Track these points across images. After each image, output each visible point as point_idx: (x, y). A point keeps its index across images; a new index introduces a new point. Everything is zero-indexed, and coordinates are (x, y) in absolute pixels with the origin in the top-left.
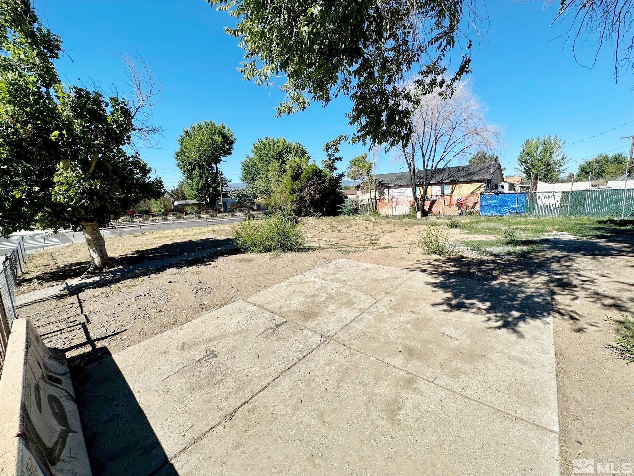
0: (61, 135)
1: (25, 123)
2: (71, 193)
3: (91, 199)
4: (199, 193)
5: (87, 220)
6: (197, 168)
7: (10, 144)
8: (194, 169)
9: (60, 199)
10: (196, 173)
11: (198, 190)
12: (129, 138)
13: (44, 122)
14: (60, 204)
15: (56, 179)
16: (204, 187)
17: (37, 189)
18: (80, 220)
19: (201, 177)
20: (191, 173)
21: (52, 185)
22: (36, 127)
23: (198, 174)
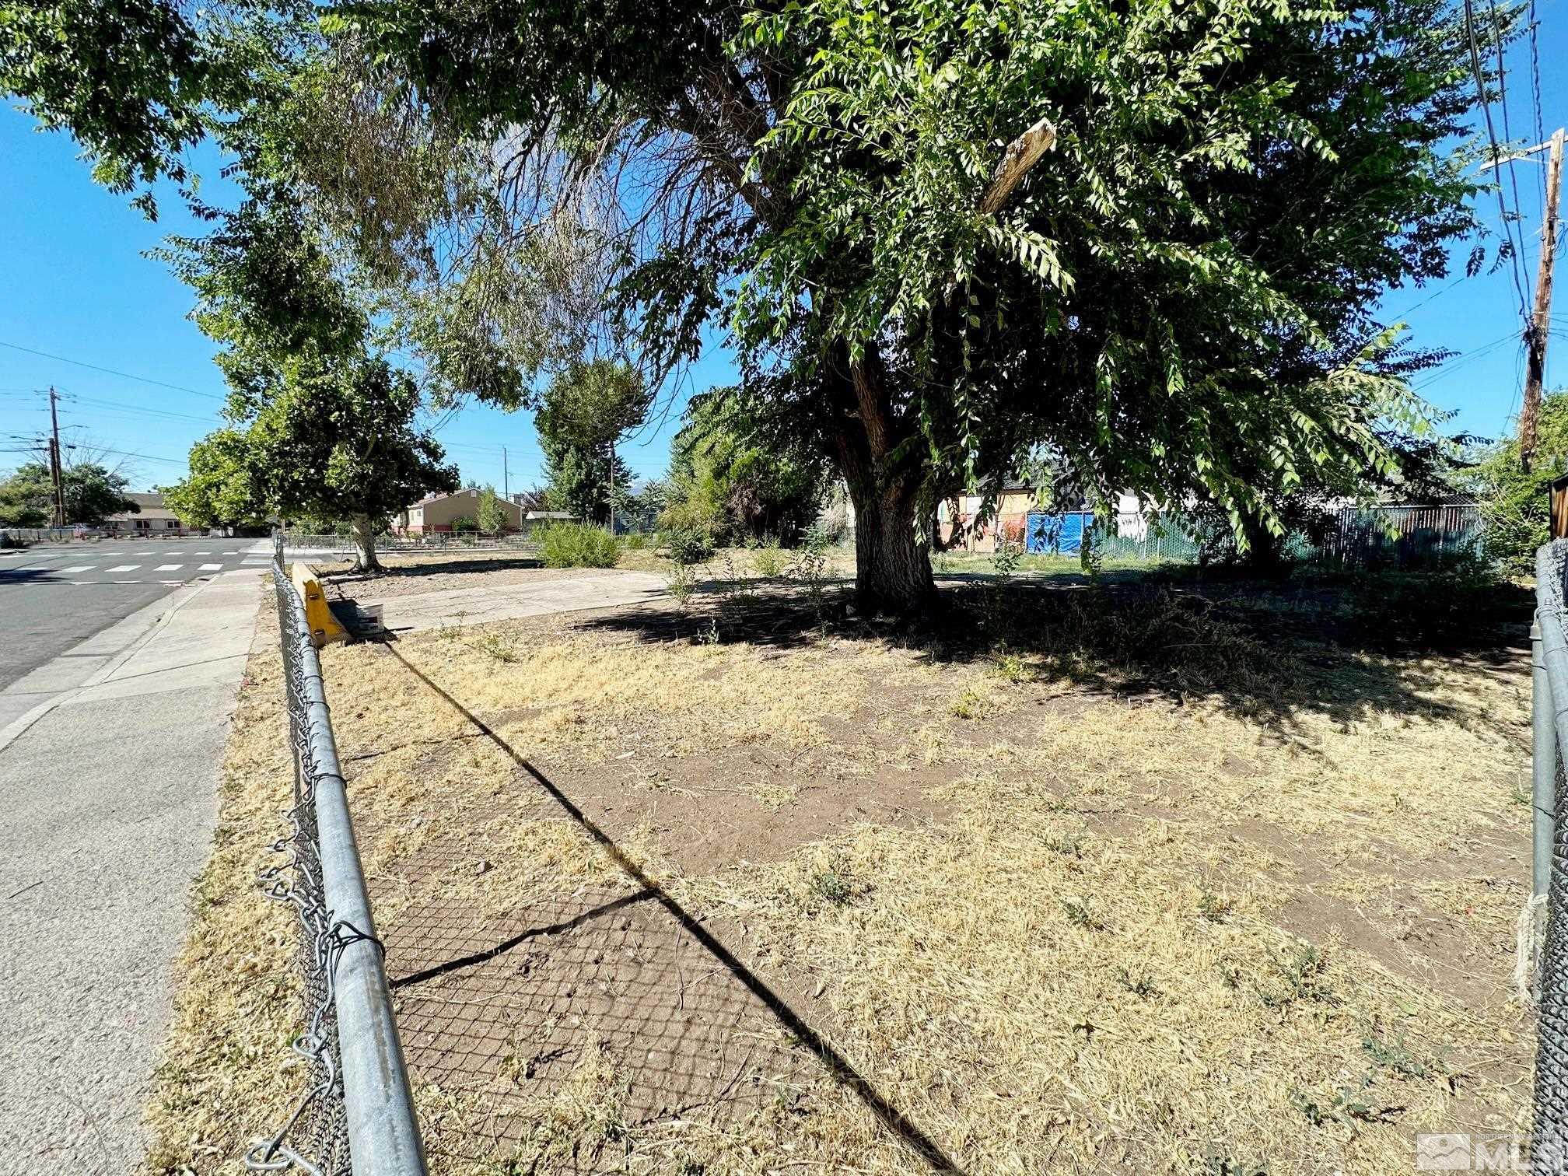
0: (341, 416)
1: (309, 405)
2: (343, 477)
3: (361, 484)
4: (573, 498)
5: (357, 510)
6: (572, 449)
7: (295, 426)
8: (566, 451)
9: (333, 483)
10: (570, 458)
11: (571, 493)
12: (413, 415)
13: (327, 403)
14: (331, 488)
15: (331, 462)
16: (581, 486)
17: (312, 471)
18: (350, 508)
19: (578, 466)
20: (561, 459)
21: (326, 467)
22: (319, 408)
23: (573, 461)
